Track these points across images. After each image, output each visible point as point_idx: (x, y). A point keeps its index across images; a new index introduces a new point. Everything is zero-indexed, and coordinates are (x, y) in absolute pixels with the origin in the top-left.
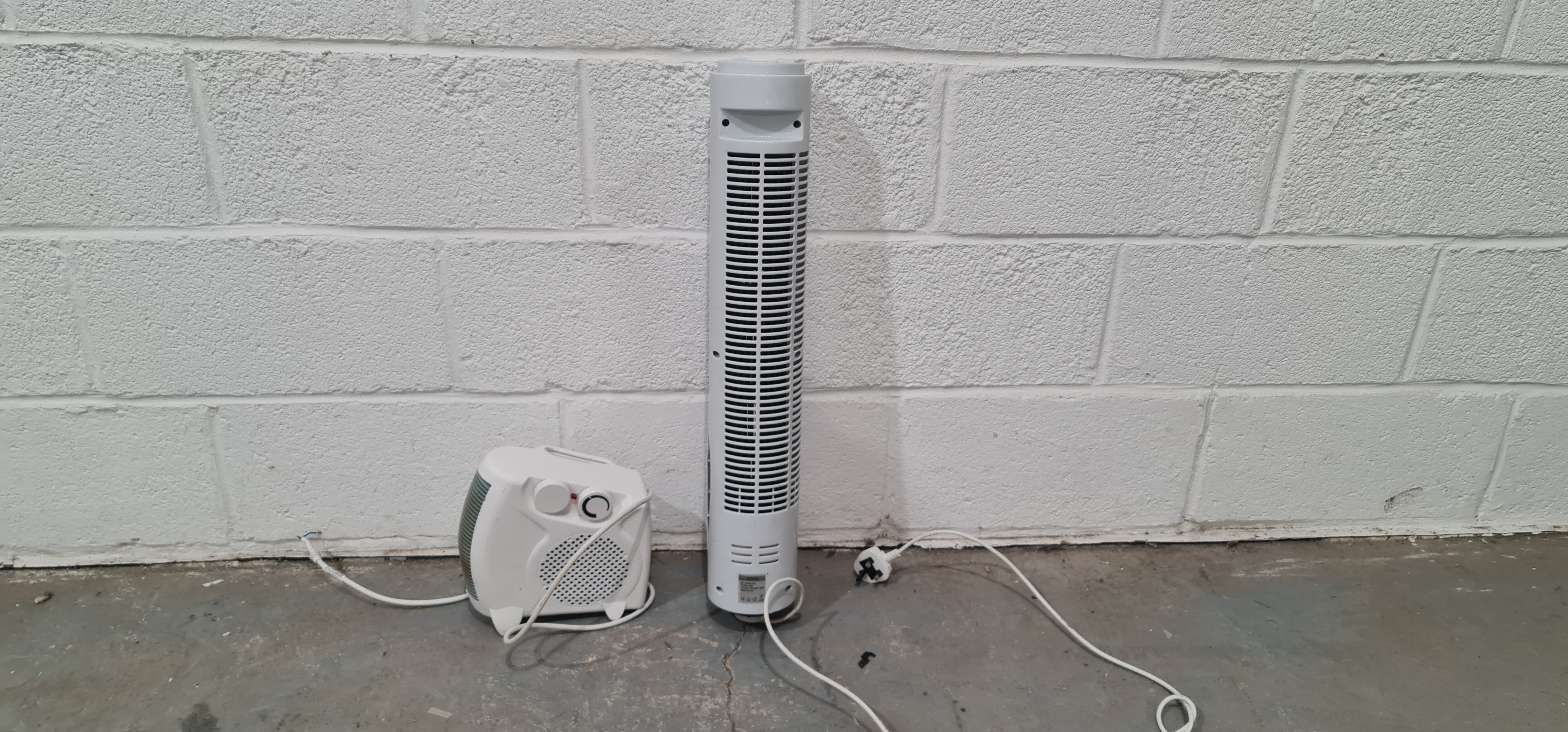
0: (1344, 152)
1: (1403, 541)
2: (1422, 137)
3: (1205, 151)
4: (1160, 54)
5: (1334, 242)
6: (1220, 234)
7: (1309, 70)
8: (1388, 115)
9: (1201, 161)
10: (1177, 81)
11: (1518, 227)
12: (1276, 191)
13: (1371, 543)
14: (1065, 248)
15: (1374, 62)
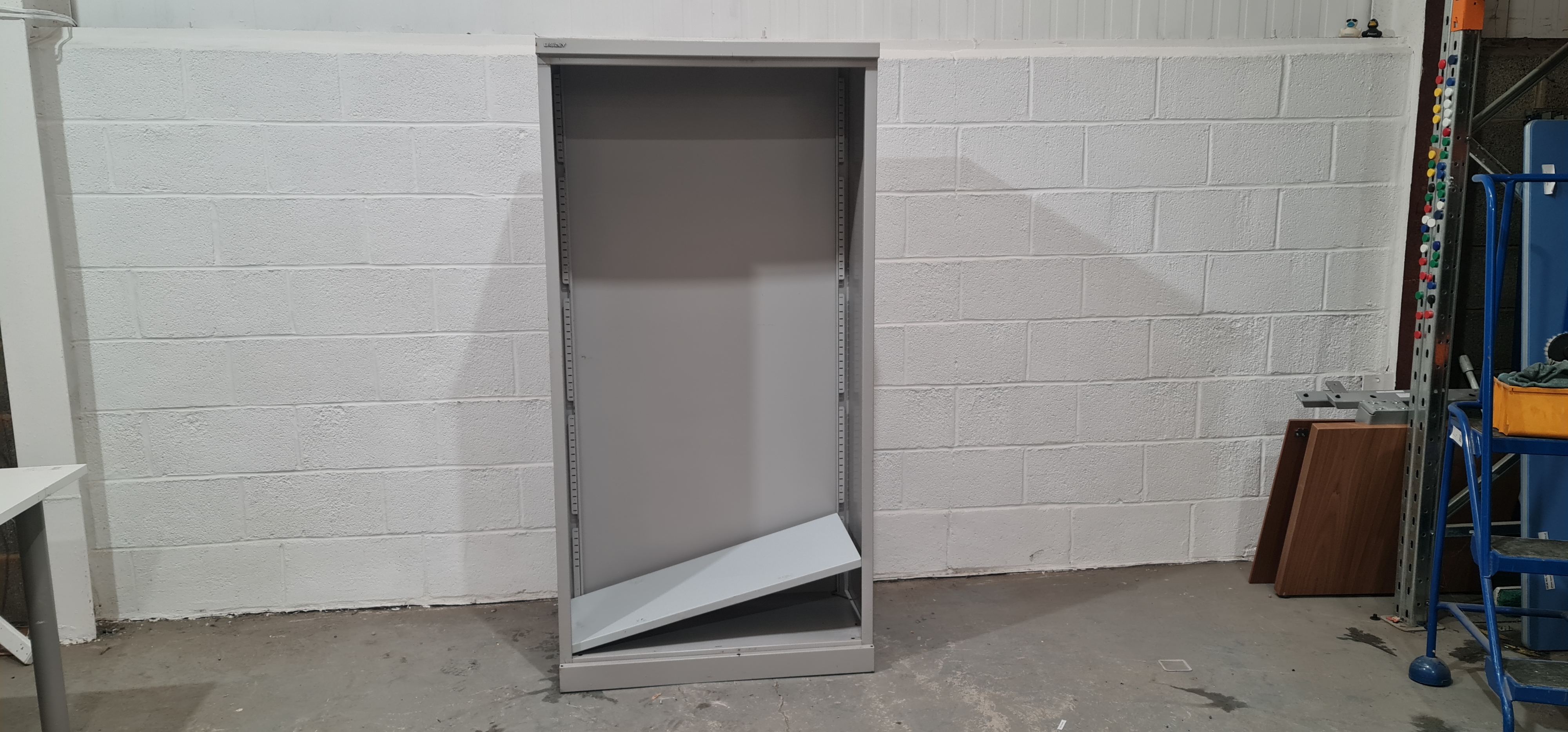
0: (979, 415)
1: (1039, 573)
2: (1006, 408)
3: (928, 416)
4: (905, 384)
5: (983, 448)
6: (940, 447)
7: (960, 387)
8: (991, 401)
9: (927, 420)
10: (913, 392)
11: (1051, 440)
12: (957, 430)
13: (1026, 574)
14: (883, 454)
15: (981, 384)
